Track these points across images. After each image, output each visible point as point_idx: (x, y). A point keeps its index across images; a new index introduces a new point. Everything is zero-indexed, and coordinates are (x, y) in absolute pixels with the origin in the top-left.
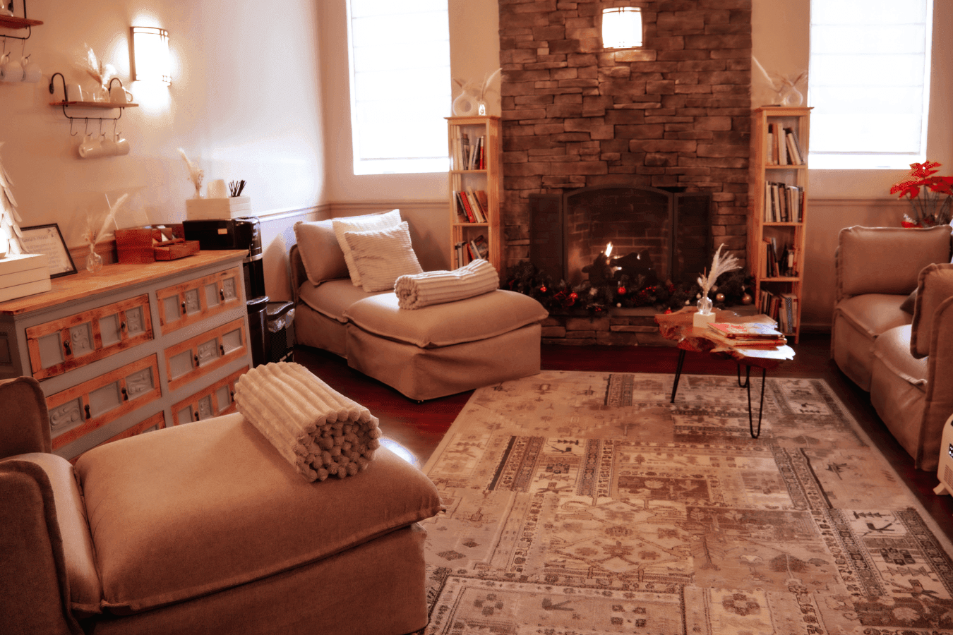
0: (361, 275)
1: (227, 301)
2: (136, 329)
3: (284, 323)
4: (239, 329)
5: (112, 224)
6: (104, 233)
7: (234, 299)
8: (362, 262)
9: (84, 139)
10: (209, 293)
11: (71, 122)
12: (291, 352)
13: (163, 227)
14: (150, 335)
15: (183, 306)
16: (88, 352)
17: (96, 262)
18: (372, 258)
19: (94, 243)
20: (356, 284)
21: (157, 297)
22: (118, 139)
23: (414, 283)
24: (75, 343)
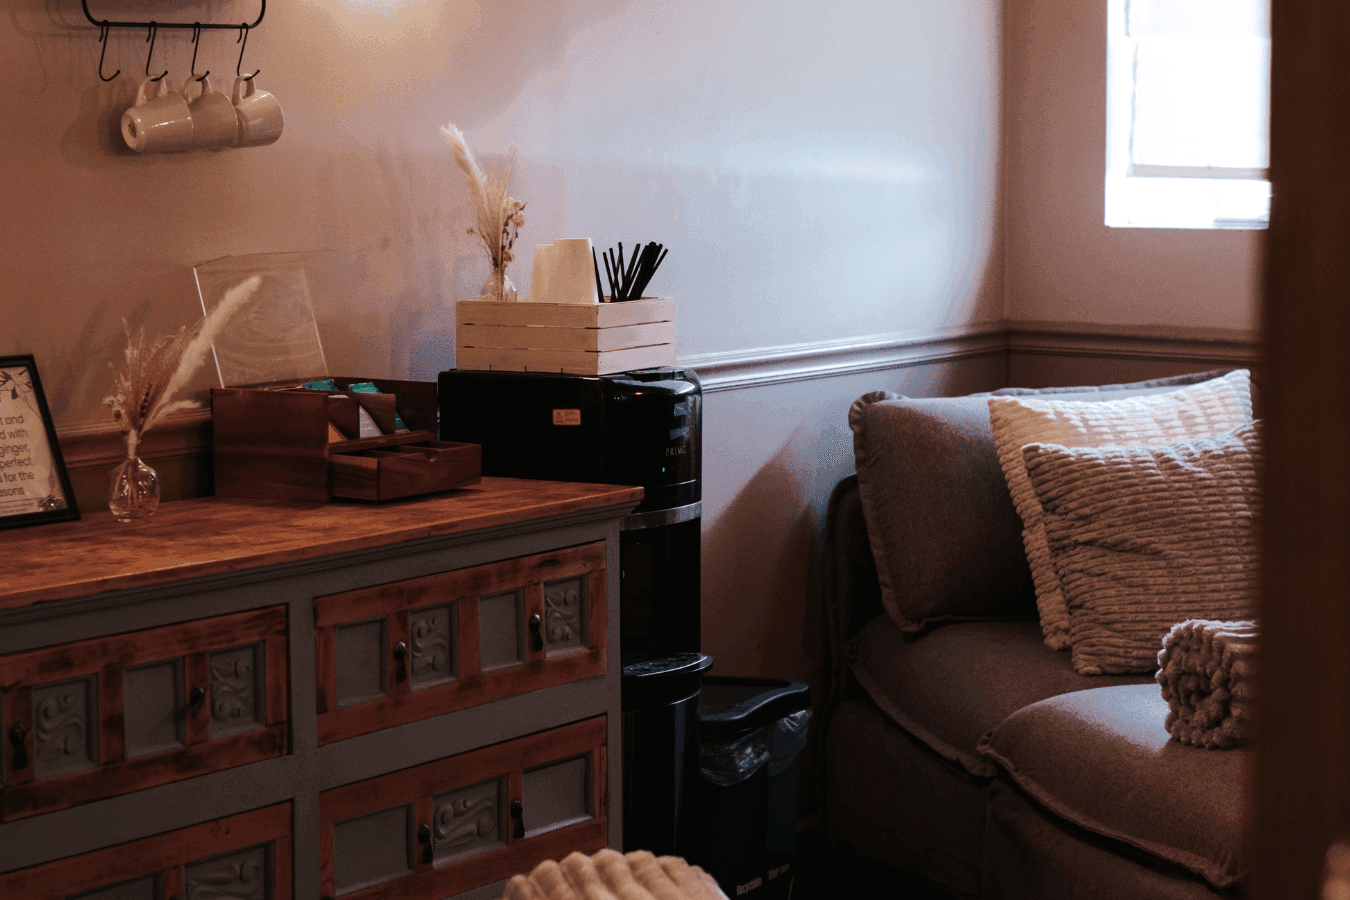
0: (1072, 607)
1: (551, 654)
2: (236, 714)
3: (765, 756)
4: (586, 756)
5: (206, 369)
6: (175, 398)
7: (577, 651)
8: (1080, 559)
9: (141, 89)
10: (492, 622)
11: (104, 38)
12: (784, 868)
13: (370, 390)
14: (278, 740)
15: (399, 655)
16: (81, 768)
17: (140, 488)
18: (1116, 548)
19: (139, 428)
20: (1053, 642)
21: (316, 617)
22: (249, 92)
23: (1222, 649)
24: (44, 736)
